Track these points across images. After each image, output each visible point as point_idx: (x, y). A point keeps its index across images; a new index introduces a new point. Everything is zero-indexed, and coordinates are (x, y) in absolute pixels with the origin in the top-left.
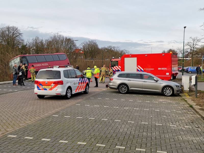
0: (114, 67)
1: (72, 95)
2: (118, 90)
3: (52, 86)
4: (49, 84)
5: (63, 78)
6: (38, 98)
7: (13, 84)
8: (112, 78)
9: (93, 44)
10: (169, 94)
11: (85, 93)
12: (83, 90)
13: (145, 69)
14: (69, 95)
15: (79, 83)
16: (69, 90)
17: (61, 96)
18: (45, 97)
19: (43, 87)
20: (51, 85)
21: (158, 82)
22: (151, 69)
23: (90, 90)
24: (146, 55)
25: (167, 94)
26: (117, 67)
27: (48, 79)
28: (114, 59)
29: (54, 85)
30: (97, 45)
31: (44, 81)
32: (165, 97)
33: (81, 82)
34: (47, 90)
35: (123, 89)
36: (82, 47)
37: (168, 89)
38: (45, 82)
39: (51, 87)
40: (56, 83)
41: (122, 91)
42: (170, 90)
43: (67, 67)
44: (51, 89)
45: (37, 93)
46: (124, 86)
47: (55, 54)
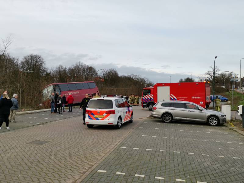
0: (147, 95)
1: (121, 124)
2: (161, 120)
3: (105, 116)
4: (101, 114)
5: (115, 108)
6: (87, 127)
7: (52, 113)
8: (155, 107)
9: (113, 71)
10: (214, 124)
11: (130, 122)
12: (129, 119)
13: (178, 98)
14: (120, 125)
15: (126, 112)
16: (119, 119)
17: (113, 125)
18: (94, 126)
19: (95, 116)
20: (104, 114)
21: (203, 111)
22: (184, 98)
23: (135, 119)
24: (179, 84)
25: (213, 124)
26: (149, 95)
27: (100, 109)
28: (146, 87)
29: (106, 114)
30: (117, 73)
31: (96, 110)
32: (212, 127)
33: (128, 111)
34: (99, 119)
35: (167, 118)
36: (103, 75)
37: (214, 118)
38: (98, 111)
39: (103, 116)
40: (109, 113)
41: (166, 121)
42: (215, 119)
43: (115, 96)
44: (103, 119)
45: (88, 123)
46: (168, 116)
47: (84, 82)
